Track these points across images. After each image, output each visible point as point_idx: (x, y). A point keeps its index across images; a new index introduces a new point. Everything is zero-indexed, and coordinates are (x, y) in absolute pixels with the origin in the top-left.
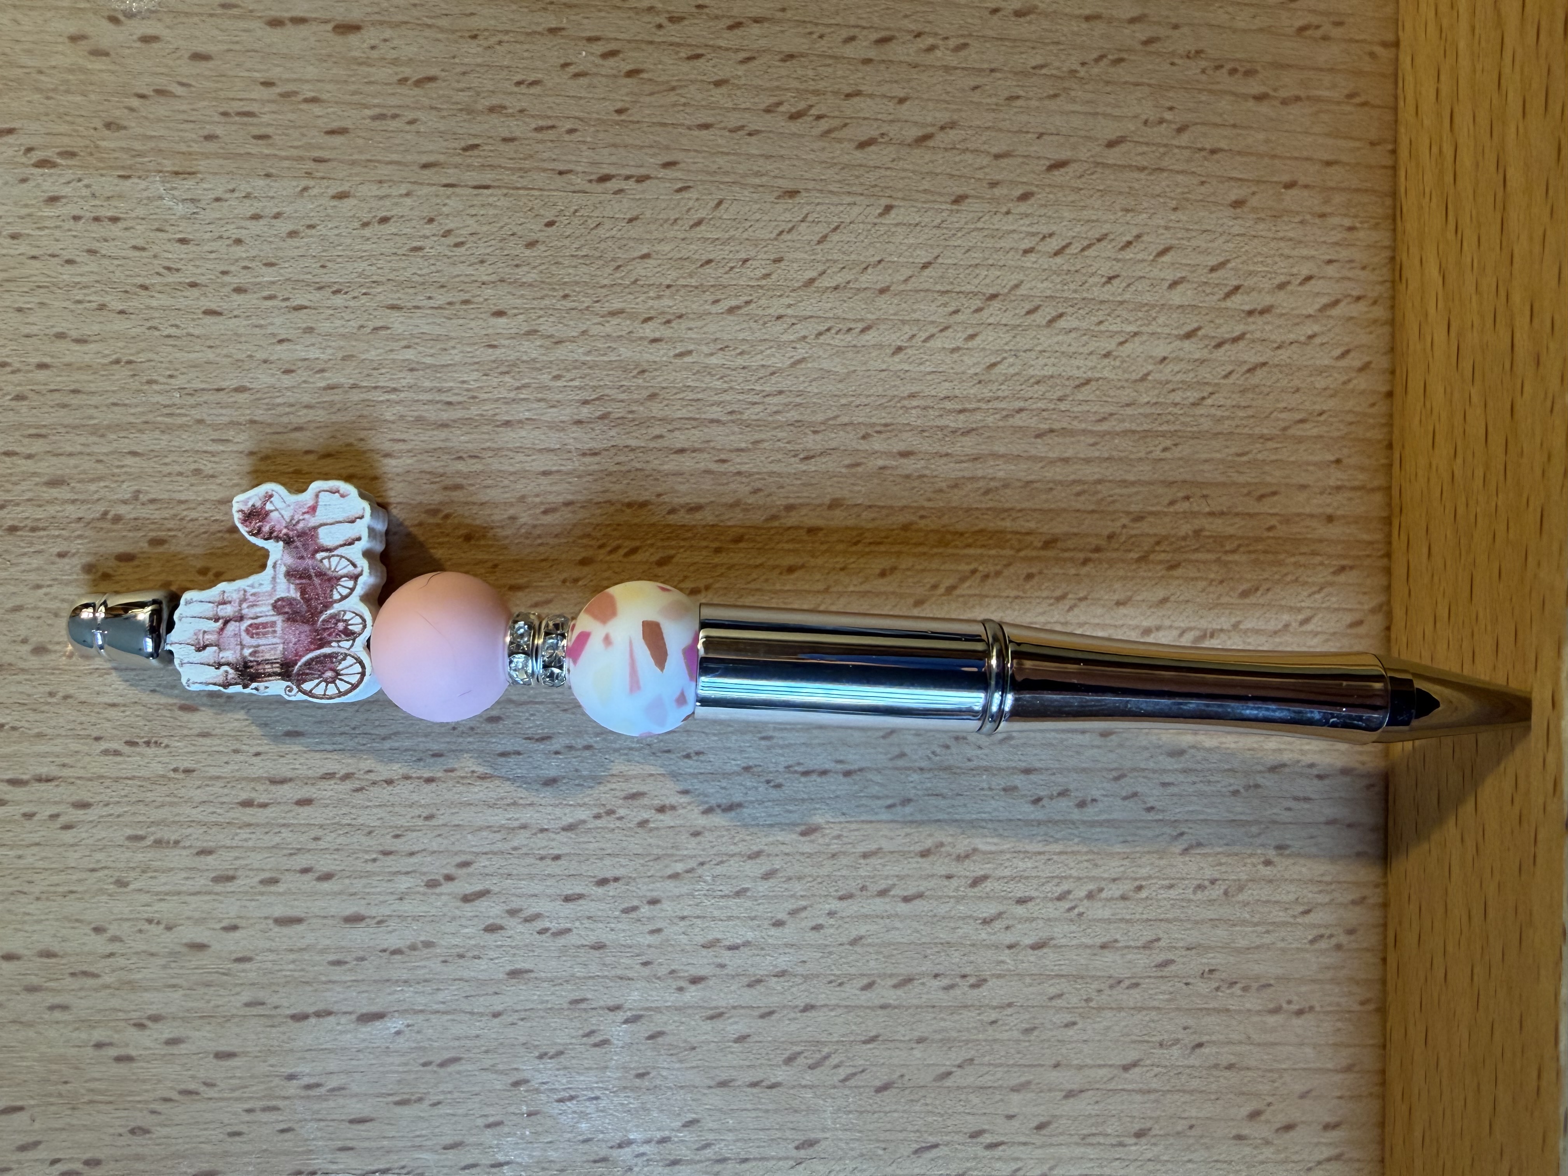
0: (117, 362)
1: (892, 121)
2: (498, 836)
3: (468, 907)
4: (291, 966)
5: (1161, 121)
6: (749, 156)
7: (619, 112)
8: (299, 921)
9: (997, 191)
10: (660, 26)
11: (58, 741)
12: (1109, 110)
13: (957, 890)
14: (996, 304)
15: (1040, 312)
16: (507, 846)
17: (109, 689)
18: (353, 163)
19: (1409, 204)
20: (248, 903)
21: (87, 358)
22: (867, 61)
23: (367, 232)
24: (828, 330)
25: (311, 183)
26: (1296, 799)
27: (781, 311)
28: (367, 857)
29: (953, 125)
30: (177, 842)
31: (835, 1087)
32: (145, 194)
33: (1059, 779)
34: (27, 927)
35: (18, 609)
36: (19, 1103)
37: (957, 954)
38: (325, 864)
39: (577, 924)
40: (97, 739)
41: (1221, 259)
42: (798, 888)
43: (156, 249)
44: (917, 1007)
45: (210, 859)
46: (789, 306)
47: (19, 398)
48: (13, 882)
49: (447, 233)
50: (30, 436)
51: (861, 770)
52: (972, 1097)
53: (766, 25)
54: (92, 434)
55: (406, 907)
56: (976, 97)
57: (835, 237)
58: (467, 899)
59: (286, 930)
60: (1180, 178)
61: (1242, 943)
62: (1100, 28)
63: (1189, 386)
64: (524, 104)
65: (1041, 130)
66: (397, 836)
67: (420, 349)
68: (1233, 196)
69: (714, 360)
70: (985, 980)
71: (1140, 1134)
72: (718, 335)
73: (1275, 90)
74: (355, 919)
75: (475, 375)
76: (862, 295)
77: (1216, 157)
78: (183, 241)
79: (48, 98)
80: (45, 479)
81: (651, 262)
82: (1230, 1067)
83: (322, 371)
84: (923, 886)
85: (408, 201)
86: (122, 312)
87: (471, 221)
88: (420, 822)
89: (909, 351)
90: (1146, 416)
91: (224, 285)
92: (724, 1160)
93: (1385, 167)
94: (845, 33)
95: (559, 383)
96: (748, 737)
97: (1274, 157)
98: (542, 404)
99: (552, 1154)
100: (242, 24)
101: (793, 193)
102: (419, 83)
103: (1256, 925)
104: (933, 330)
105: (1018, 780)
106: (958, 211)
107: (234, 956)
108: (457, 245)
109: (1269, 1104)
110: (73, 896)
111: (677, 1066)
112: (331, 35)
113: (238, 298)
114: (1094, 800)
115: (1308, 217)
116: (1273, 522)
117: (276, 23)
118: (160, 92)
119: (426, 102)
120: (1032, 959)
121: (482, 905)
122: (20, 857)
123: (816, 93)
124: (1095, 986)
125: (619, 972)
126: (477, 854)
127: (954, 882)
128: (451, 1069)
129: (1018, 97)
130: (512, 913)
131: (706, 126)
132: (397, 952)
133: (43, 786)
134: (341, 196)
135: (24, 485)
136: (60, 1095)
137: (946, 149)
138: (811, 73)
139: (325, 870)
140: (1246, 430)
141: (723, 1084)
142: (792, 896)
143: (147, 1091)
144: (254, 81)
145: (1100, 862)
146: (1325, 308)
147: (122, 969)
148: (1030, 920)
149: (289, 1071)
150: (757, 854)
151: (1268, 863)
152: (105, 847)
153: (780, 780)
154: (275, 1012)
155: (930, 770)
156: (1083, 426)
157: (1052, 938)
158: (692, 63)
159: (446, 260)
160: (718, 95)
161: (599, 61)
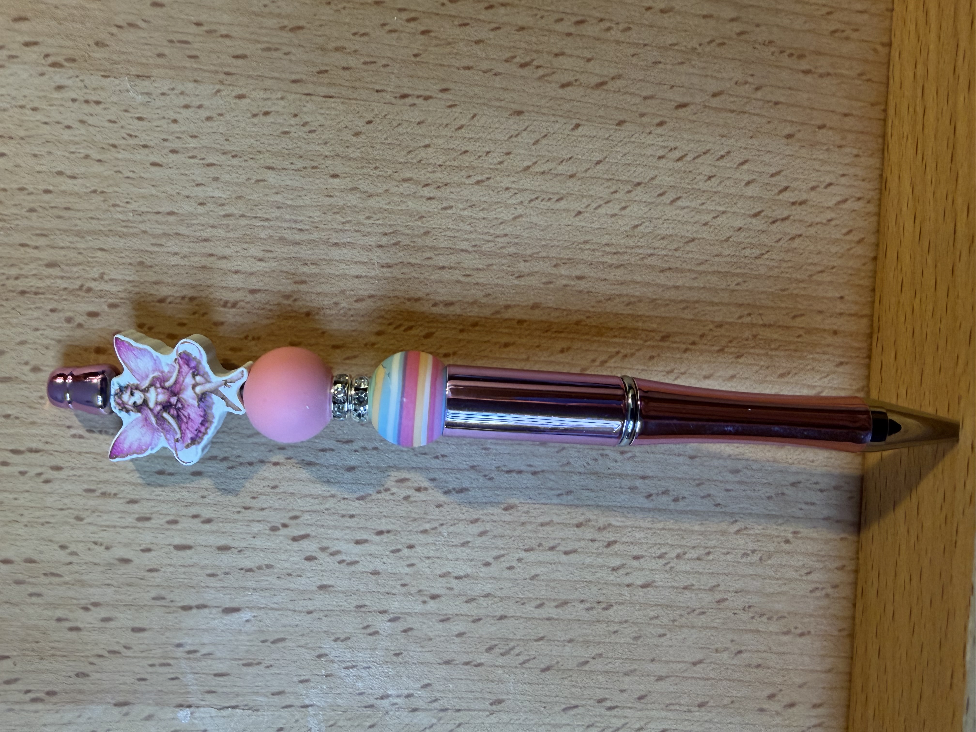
0: (95, 191)
1: (582, 72)
2: (317, 501)
3: (295, 544)
4: (183, 576)
5: (746, 83)
6: (494, 88)
7: (416, 56)
8: (189, 547)
9: (644, 119)
10: (443, 4)
11: (45, 427)
12: (715, 74)
13: (598, 548)
14: (639, 188)
15: (666, 195)
16: (322, 508)
18: (249, 77)
20: (157, 535)
21: (76, 189)
22: (569, 34)
23: (255, 120)
24: (537, 198)
25: (222, 87)
26: (806, 503)
27: (508, 185)
28: (234, 510)
29: (619, 77)
30: (115, 495)
31: (516, 667)
32: (118, 88)
33: (663, 483)
34: (18, 543)
35: (22, 343)
36: (7, 654)
37: (595, 588)
38: (207, 513)
39: (363, 558)
40: (69, 427)
41: (778, 170)
42: (500, 543)
43: (123, 123)
44: (569, 620)
45: (136, 506)
46: (514, 182)
47: (32, 210)
48: (10, 514)
49: (305, 124)
50: (37, 235)
51: (543, 471)
52: (600, 677)
53: (508, 8)
54: (77, 236)
55: (257, 542)
56: (634, 60)
57: (544, 142)
58: (295, 539)
59: (181, 553)
60: (755, 118)
61: (769, 590)
62: (712, 23)
63: (754, 246)
64: (357, 47)
65: (672, 83)
66: (254, 498)
67: (285, 195)
68: (786, 132)
69: (465, 213)
70: (612, 606)
71: (701, 705)
72: (469, 197)
73: (816, 68)
74: (224, 549)
75: (318, 213)
76: (558, 178)
77: (777, 106)
78: (140, 119)
79: (60, 24)
80: (46, 262)
81: (430, 150)
82: (758, 666)
83: (223, 205)
84: (576, 545)
85: (282, 103)
86: (99, 161)
87: (319, 117)
88: (269, 490)
89: (586, 215)
90: (727, 263)
91: (164, 148)
92: (445, 710)
93: (879, 119)
94: (557, 16)
95: (368, 221)
96: (475, 447)
97: (813, 109)
98: (358, 234)
99: (340, 701)
101: (520, 113)
102: (293, 30)
103: (778, 579)
104: (600, 202)
105: (638, 483)
106: (620, 130)
107: (148, 568)
108: (311, 132)
109: (781, 690)
110: (47, 525)
111: (420, 649)
113: (173, 157)
114: (684, 498)
115: (832, 147)
116: (801, 332)
118: (131, 25)
119: (297, 42)
120: (641, 593)
121: (304, 543)
122: (16, 499)
123: (537, 52)
124: (678, 612)
125: (387, 590)
126: (303, 512)
127: (596, 544)
128: (279, 645)
129: (660, 62)
130: (323, 549)
131: (469, 68)
132: (250, 570)
133: (33, 455)
134: (241, 97)
135: (33, 266)
136: (33, 650)
137: (614, 92)
138: (534, 39)
139: (207, 516)
140: (788, 275)
141: (447, 662)
142: (496, 548)
143: (88, 650)
144: (190, 22)
145: (685, 536)
146: (839, 203)
147: (77, 572)
148: (642, 569)
149: (178, 642)
150: (476, 521)
151: (787, 541)
152: (70, 495)
153: (493, 475)
154: (172, 604)
155: (585, 473)
156: (689, 267)
157: (654, 581)
158: (461, 29)
159: (303, 141)
160: (477, 50)
161: (405, 23)
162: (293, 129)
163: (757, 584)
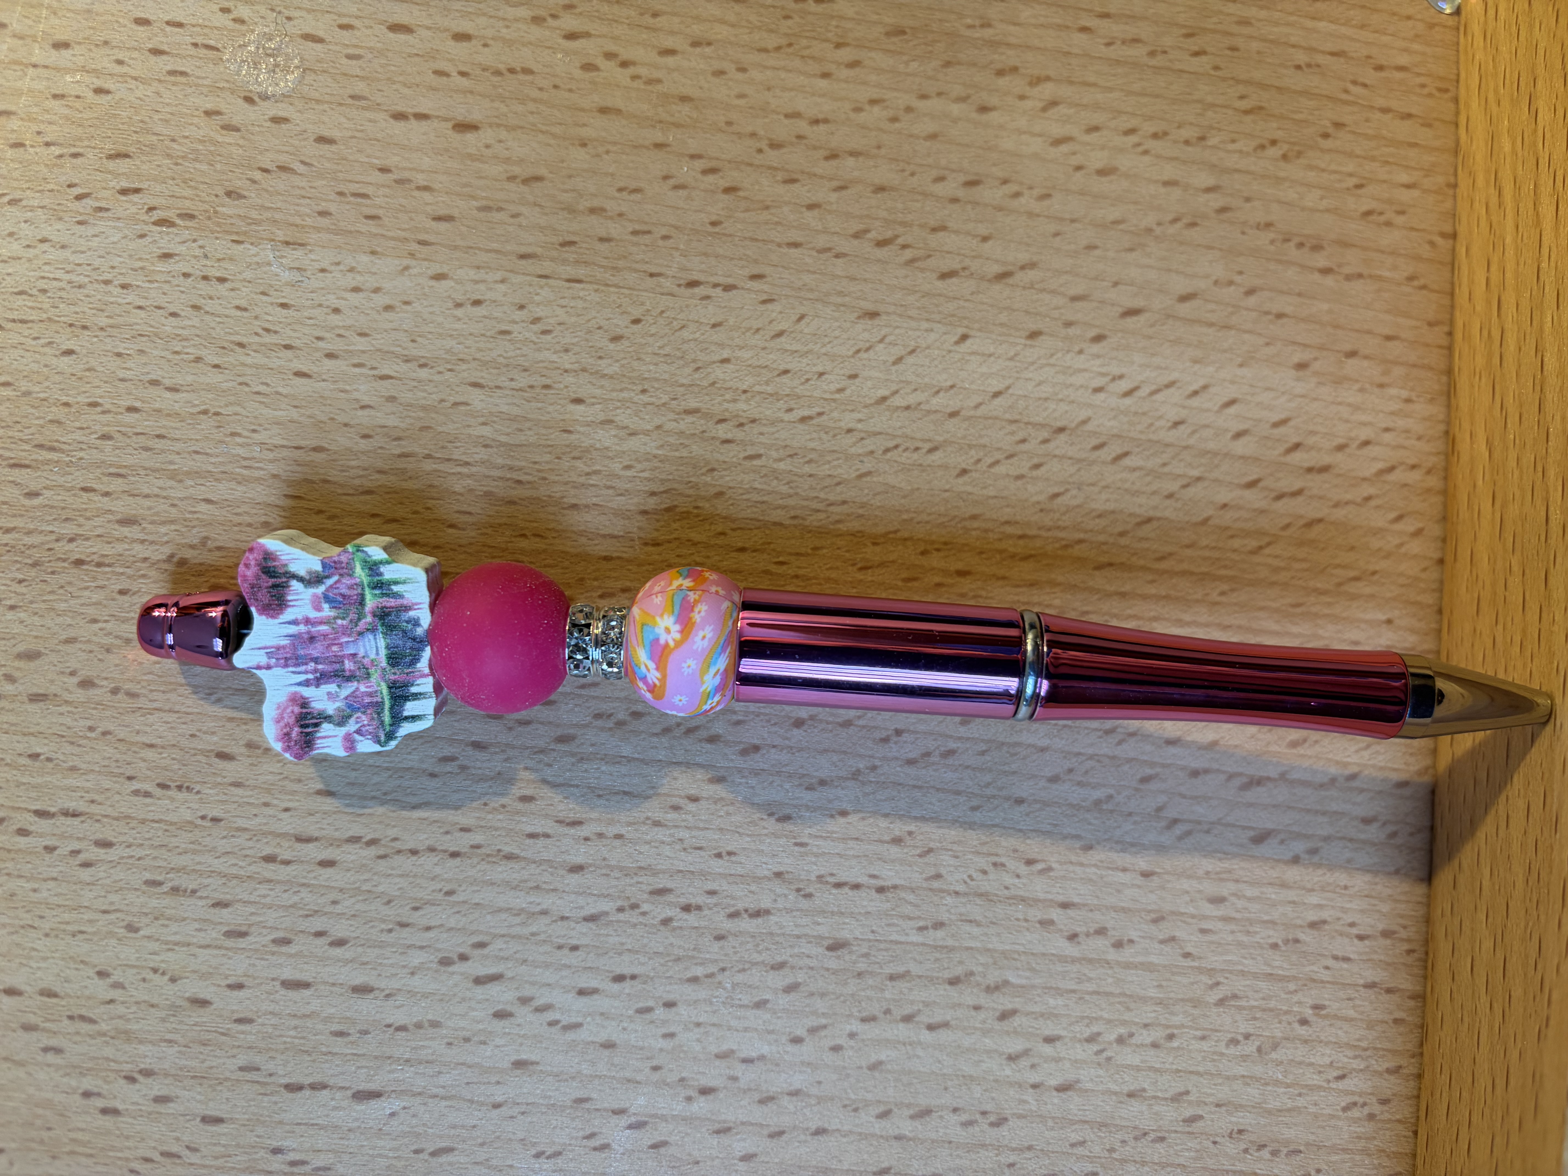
0: (205, 412)
1: (974, 257)
2: (518, 920)
3: (478, 989)
4: (292, 1033)
5: (1231, 283)
6: (835, 276)
7: (714, 224)
8: (307, 985)
9: (1071, 331)
10: (760, 151)
11: (91, 777)
12: (1182, 268)
13: (984, 1022)
14: (1063, 437)
15: (1106, 449)
16: (526, 931)
17: (148, 729)
18: (456, 248)
19: (1463, 382)
20: (257, 962)
21: (177, 407)
22: (955, 200)
23: (459, 312)
24: (896, 447)
25: (413, 263)
26: (1336, 958)
27: (851, 425)
28: (383, 926)
29: (1032, 265)
30: (194, 892)
32: (256, 259)
33: (1097, 915)
34: (32, 963)
37: (979, 1089)
38: (339, 930)
39: (589, 1019)
40: (130, 778)
41: (1284, 417)
42: (820, 1005)
43: (258, 311)
44: (933, 1141)
45: (225, 911)
46: (860, 421)
47: (105, 437)
48: (25, 915)
49: (536, 320)
50: (110, 474)
51: (895, 887)
53: (861, 159)
54: (172, 478)
55: (417, 982)
56: (1056, 242)
57: (910, 360)
58: (479, 981)
59: (292, 994)
60: (1246, 336)
61: (1274, 1104)
62: (1176, 193)
63: (1247, 534)
64: (623, 209)
65: (1116, 279)
66: (416, 909)
67: (497, 427)
68: (1297, 357)
69: (782, 466)
70: (1006, 1119)
72: (788, 442)
73: (1340, 266)
74: (362, 990)
75: (547, 457)
76: (932, 417)
77: (1280, 321)
78: (284, 306)
79: (177, 164)
80: (119, 516)
81: (730, 367)
83: (399, 439)
84: (949, 1015)
85: (502, 287)
86: (216, 366)
87: (560, 311)
88: (440, 896)
89: (973, 474)
90: (1205, 559)
93: (1440, 347)
94: (935, 173)
95: (629, 473)
96: (783, 841)
97: (1337, 327)
98: (611, 492)
100: (368, 115)
101: (873, 315)
102: (526, 181)
103: (1288, 1086)
104: (998, 456)
105: (1055, 914)
106: (1031, 346)
107: (236, 1016)
108: (545, 332)
110: (81, 937)
112: (450, 132)
113: (329, 363)
114: (1131, 941)
115: (1367, 386)
117: (399, 116)
118: (283, 168)
119: (531, 199)
120: (1056, 1101)
121: (493, 990)
122: (35, 890)
123: (903, 224)
124: (1119, 1135)
125: (628, 1075)
126: (495, 936)
127: (982, 1015)
128: (444, 1159)
129: (1096, 247)
130: (524, 1001)
131: (796, 245)
132: (402, 1028)
133: (69, 821)
134: (439, 277)
135: (98, 521)
136: (42, 1142)
137: (1024, 288)
138: (900, 206)
139: (340, 935)
142: (813, 1013)
143: (129, 1148)
144: (372, 166)
145: (1132, 1006)
146: (1381, 472)
147: (120, 1017)
148: (1057, 1060)
149: (275, 1144)
150: (779, 966)
151: (1304, 1022)
152: (121, 889)
153: (810, 890)
154: (268, 1080)
155: (966, 894)
156: (1142, 562)
157: (1078, 1081)
158: (788, 187)
159: (532, 346)
160: (810, 218)
161: (700, 176)
162: (516, 328)
163: (1253, 1093)
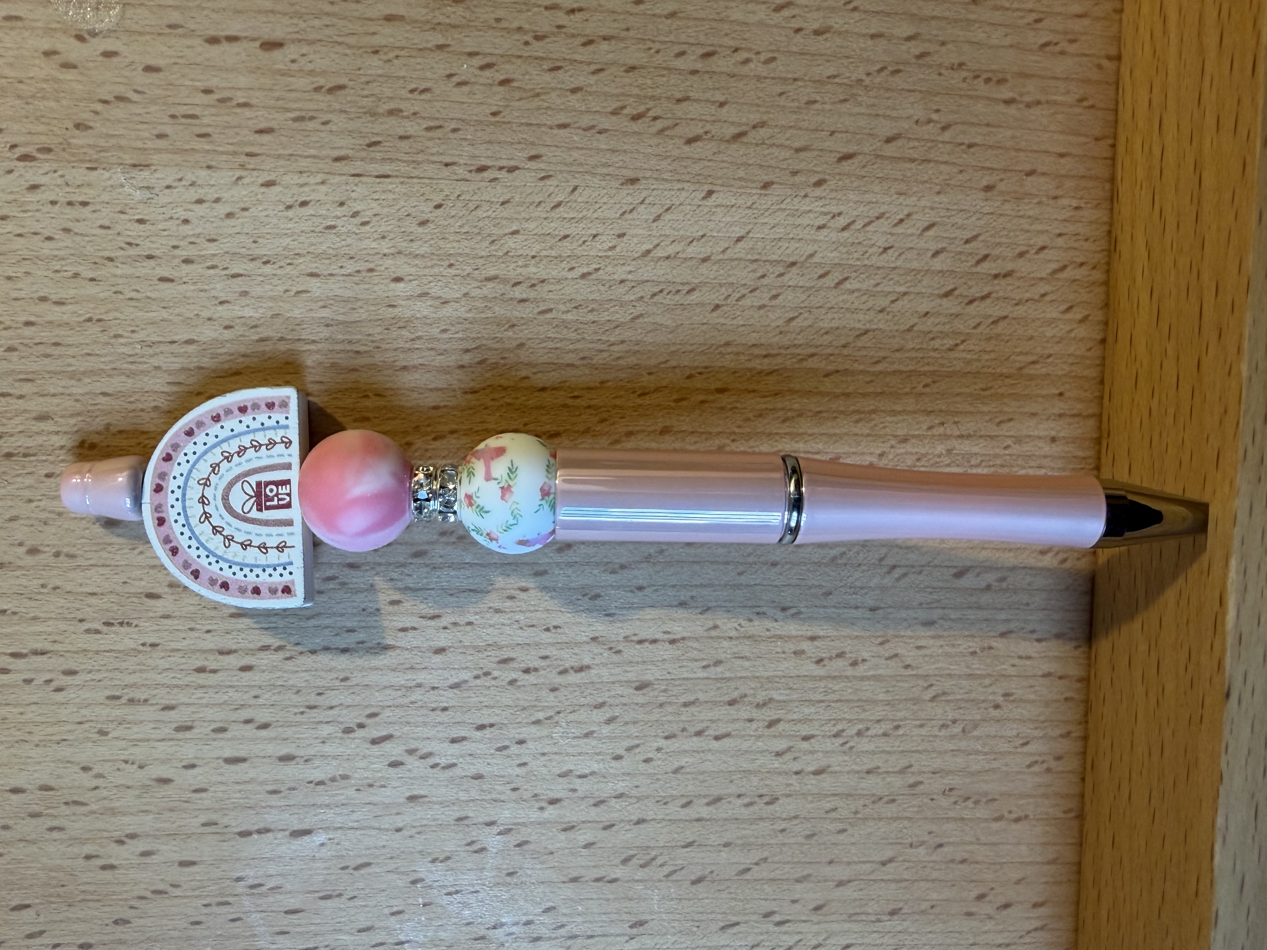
0: (90, 320)
1: (714, 121)
2: (399, 693)
3: (376, 748)
4: (238, 795)
5: (930, 121)
6: (599, 150)
7: (494, 114)
8: (243, 760)
9: (797, 179)
10: (527, 43)
11: (50, 623)
12: (888, 112)
13: (756, 730)
14: (794, 270)
15: (830, 276)
16: (406, 701)
17: (88, 581)
18: (279, 156)
19: (1124, 188)
20: (203, 747)
21: (65, 317)
22: (694, 72)
23: (290, 213)
24: (661, 291)
25: (244, 173)
26: (1020, 657)
27: (623, 277)
28: (296, 710)
29: (763, 124)
30: (146, 701)
31: (660, 881)
32: (110, 183)
33: (837, 644)
34: (30, 768)
35: (14, 519)
36: (27, 902)
37: (756, 779)
38: (263, 716)
39: (461, 760)
40: (81, 621)
41: (975, 233)
42: (633, 730)
43: (119, 228)
44: (725, 820)
45: (172, 713)
46: (630, 272)
47: (11, 349)
48: (17, 733)
49: (355, 215)
50: (21, 380)
51: (683, 639)
52: (766, 886)
53: (613, 42)
54: (71, 378)
55: (328, 749)
56: (782, 101)
57: (667, 217)
58: (374, 742)
59: (233, 767)
60: (943, 167)
61: (975, 767)
62: (882, 44)
63: (946, 335)
64: (417, 109)
65: (832, 129)
66: (320, 694)
67: (335, 308)
68: (984, 183)
69: (569, 317)
70: (777, 799)
71: (893, 913)
72: (573, 296)
73: (1022, 95)
74: (287, 758)
75: (379, 329)
76: (689, 263)
77: (972, 150)
78: (141, 221)
79: (27, 103)
80: (34, 414)
81: (519, 237)
82: (963, 861)
83: (256, 326)
84: (730, 728)
85: (323, 188)
86: (92, 280)
87: (374, 204)
88: (337, 683)
89: (725, 308)
90: (912, 359)
91: (174, 257)
92: (574, 937)
93: (1106, 158)
94: (677, 49)
95: (445, 336)
96: (595, 615)
97: (1018, 150)
98: (433, 353)
99: (442, 934)
100: (186, 42)
101: (634, 181)
102: (331, 91)
103: (986, 754)
104: (743, 291)
105: (805, 645)
106: (765, 195)
107: (193, 788)
108: (364, 224)
109: (992, 889)
110: (65, 743)
111: (539, 866)
112: (259, 52)
113: (186, 268)
114: (864, 660)
115: (1044, 199)
116: (1009, 442)
117: (213, 41)
118: (120, 98)
119: (337, 106)
120: (814, 782)
121: (387, 746)
122: (22, 714)
123: (653, 98)
125: (494, 796)
126: (383, 707)
127: (754, 725)
128: (363, 871)
129: (815, 102)
130: (411, 752)
131: (564, 126)
132: (321, 783)
133: (39, 658)
134: (269, 184)
135: (18, 420)
136: (58, 896)
137: (757, 145)
138: (649, 82)
139: (264, 720)
140: (990, 370)
141: (575, 880)
142: (628, 737)
143: (127, 891)
144: (196, 89)
145: (867, 707)
146: (1055, 272)
147: (105, 799)
148: (812, 752)
149: (237, 875)
150: (601, 706)
151: (997, 707)
152: (90, 705)
153: (620, 648)
154: (226, 830)
155: (737, 638)
156: (862, 367)
157: (829, 766)
158: (553, 74)
159: (354, 236)
160: (574, 100)
161: (478, 72)
162: (339, 223)
163: (960, 761)
